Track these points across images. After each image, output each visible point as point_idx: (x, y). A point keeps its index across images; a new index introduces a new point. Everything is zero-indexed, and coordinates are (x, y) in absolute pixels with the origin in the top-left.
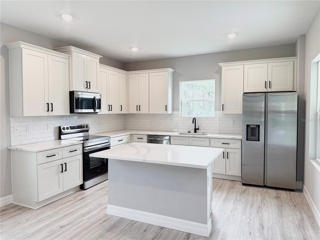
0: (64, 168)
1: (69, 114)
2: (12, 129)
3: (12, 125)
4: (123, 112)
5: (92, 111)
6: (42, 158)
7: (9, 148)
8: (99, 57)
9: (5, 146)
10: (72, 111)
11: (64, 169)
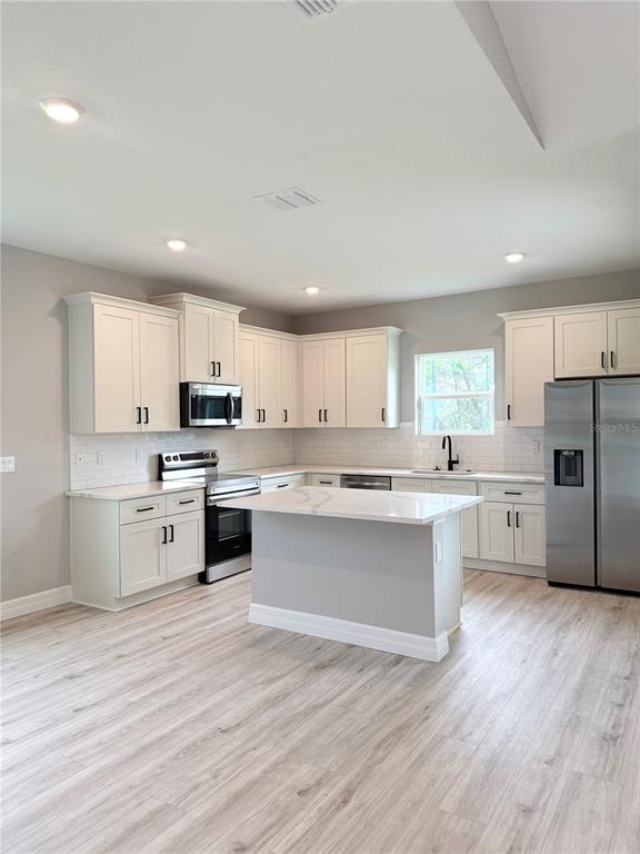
0: (168, 535)
1: (178, 429)
2: (72, 458)
3: (73, 451)
4: (288, 425)
5: (223, 422)
6: (129, 513)
7: (68, 494)
8: (238, 310)
9: (59, 490)
10: (184, 423)
11: (169, 538)
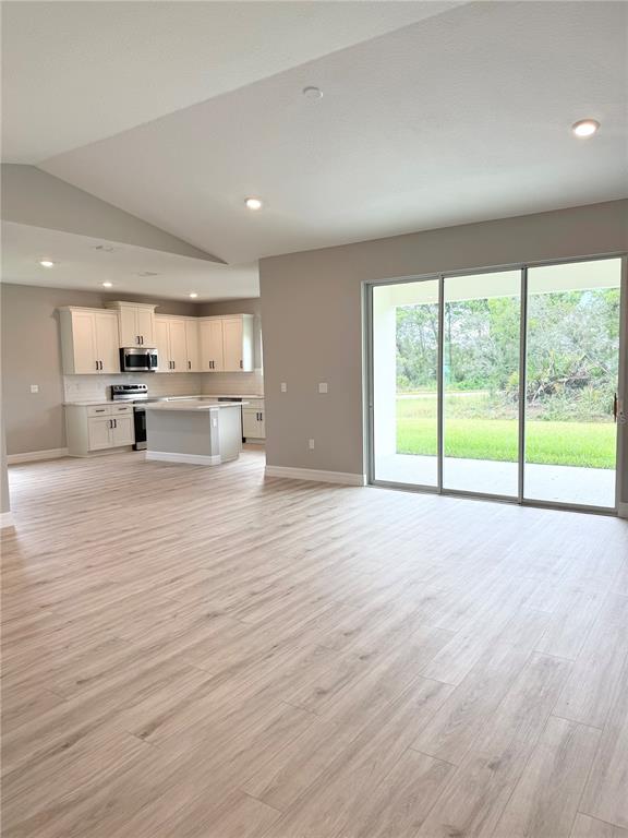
0: (113, 424)
1: (120, 372)
2: (65, 387)
3: (65, 383)
4: (191, 371)
5: (146, 369)
6: (91, 411)
7: (64, 404)
8: (153, 307)
9: (60, 402)
10: (122, 370)
11: (113, 426)
